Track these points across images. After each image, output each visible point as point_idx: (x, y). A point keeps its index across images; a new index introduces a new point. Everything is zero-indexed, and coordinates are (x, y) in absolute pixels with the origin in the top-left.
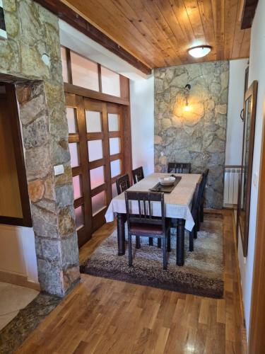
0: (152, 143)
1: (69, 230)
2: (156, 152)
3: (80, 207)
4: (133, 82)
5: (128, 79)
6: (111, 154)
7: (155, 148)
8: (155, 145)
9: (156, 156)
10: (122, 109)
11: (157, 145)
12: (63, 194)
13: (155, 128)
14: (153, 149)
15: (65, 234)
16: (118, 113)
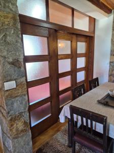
0: (108, 61)
1: (22, 131)
2: (111, 67)
3: (50, 103)
4: (98, 20)
5: (95, 19)
6: (77, 68)
7: (110, 64)
8: (110, 62)
9: (111, 70)
10: (89, 39)
11: (112, 62)
12: (15, 104)
13: (111, 51)
14: (109, 65)
15: (17, 134)
16: (86, 42)
